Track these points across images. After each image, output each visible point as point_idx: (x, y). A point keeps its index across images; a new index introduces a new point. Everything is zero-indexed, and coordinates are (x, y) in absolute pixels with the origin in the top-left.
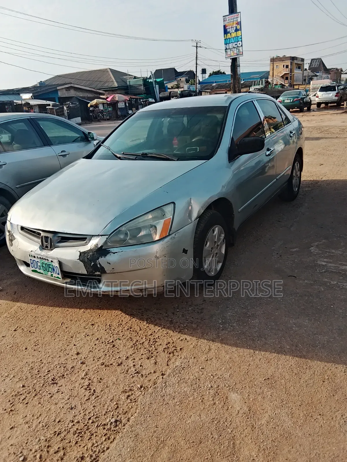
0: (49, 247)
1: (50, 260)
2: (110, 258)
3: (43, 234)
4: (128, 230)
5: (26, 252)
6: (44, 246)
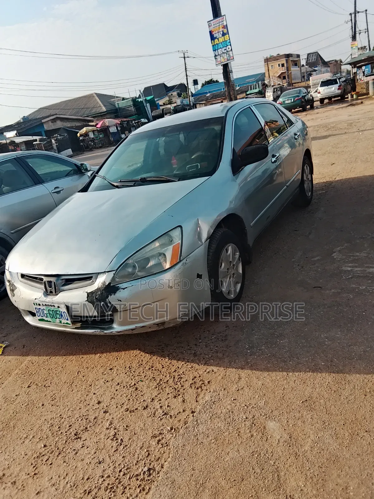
0: (54, 292)
1: (56, 305)
2: (120, 294)
3: (45, 279)
4: (135, 262)
5: (29, 301)
6: (49, 292)
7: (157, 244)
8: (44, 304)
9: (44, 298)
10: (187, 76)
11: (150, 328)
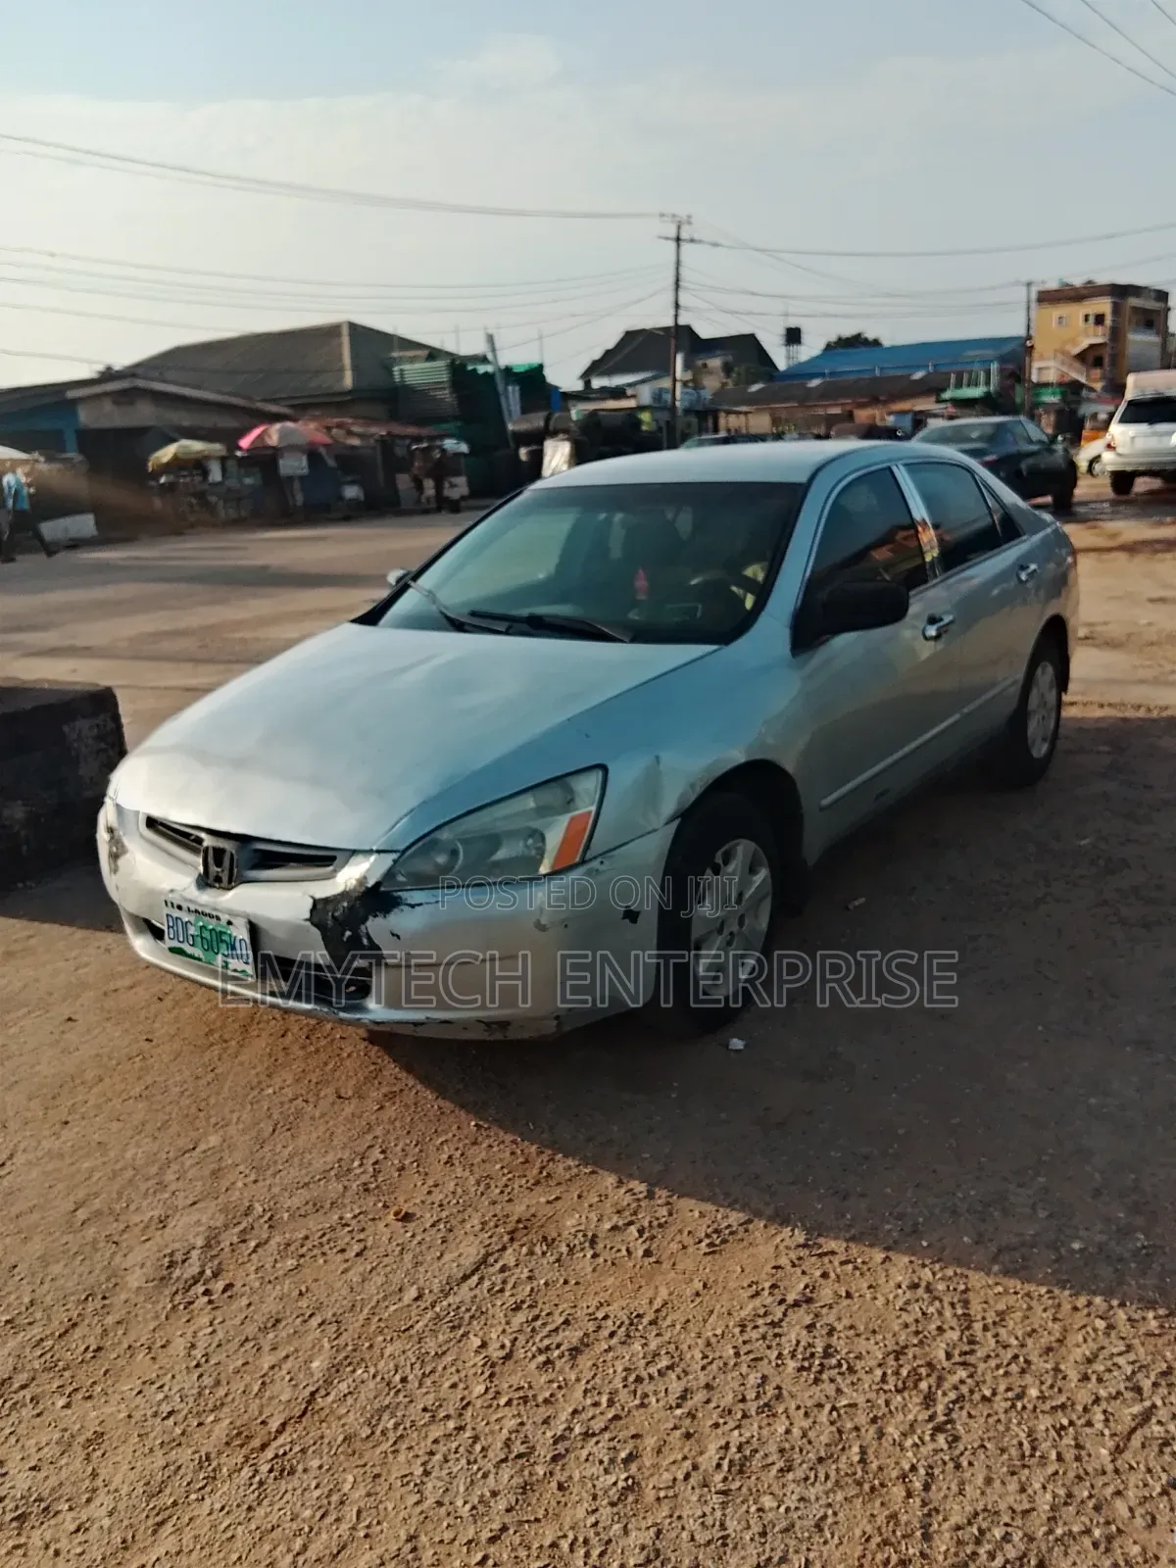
0: (225, 878)
1: (225, 918)
2: (402, 921)
3: (208, 841)
4: (459, 840)
5: (152, 893)
6: (211, 878)
7: (529, 802)
8: (192, 908)
9: (193, 892)
10: (677, 306)
11: (465, 1029)
